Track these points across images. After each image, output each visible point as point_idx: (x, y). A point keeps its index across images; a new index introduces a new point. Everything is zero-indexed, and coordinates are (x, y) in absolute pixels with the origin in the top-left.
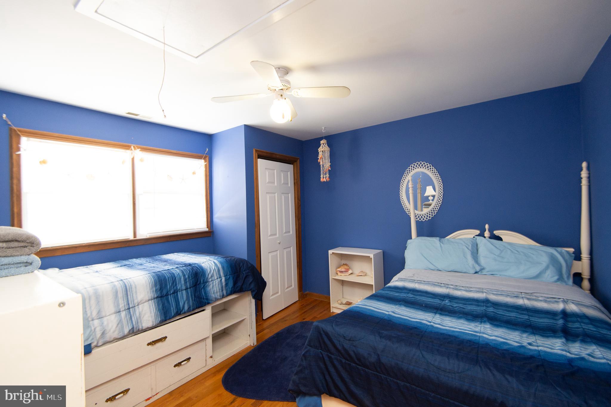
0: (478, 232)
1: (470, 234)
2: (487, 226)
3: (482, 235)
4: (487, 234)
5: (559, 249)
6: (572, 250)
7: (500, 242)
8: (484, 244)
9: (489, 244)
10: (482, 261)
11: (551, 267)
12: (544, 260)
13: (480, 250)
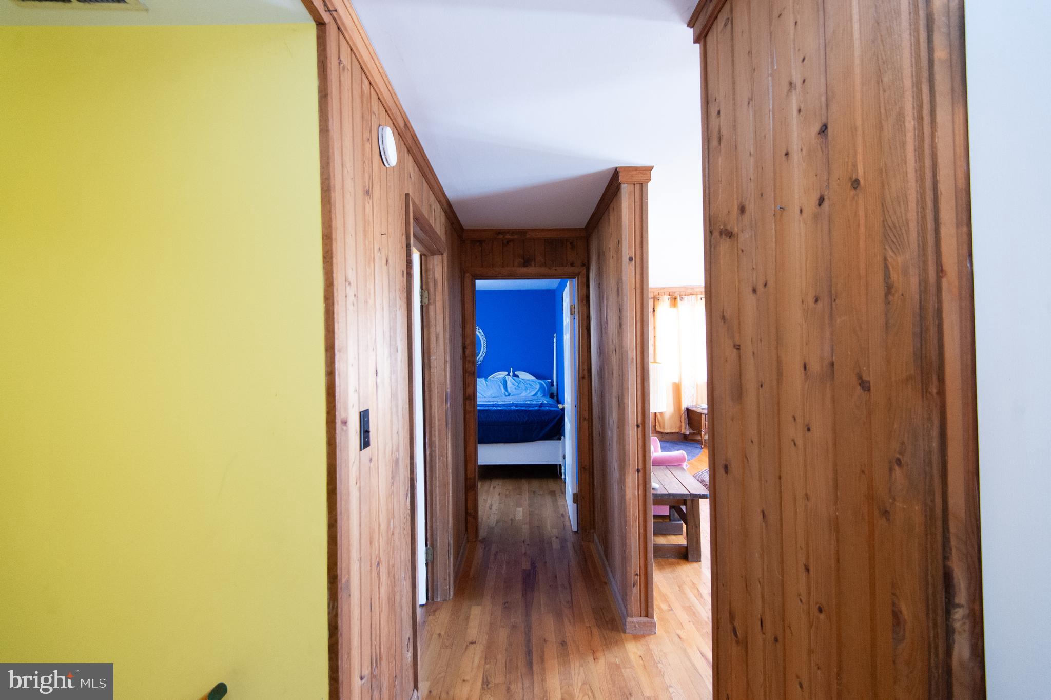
0: (507, 373)
1: (502, 374)
2: (511, 369)
3: (509, 375)
4: (511, 374)
5: (545, 381)
6: (550, 380)
7: (518, 378)
8: (510, 380)
9: (512, 379)
10: (509, 390)
11: (541, 390)
12: (538, 386)
13: (508, 384)
